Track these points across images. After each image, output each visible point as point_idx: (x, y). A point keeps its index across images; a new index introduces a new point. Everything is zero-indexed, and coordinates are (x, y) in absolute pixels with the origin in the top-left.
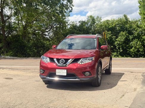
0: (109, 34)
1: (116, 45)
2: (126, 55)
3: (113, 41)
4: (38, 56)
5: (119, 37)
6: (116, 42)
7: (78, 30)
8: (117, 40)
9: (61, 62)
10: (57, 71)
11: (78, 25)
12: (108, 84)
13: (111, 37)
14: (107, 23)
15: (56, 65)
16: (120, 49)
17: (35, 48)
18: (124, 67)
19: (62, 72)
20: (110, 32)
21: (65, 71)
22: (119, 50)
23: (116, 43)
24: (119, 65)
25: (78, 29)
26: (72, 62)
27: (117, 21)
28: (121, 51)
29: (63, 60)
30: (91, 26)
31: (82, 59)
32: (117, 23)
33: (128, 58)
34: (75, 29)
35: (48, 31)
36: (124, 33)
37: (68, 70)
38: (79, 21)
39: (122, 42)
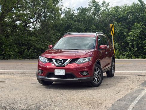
0: (119, 26)
1: (129, 42)
2: (142, 55)
3: (124, 36)
4: (20, 57)
5: (133, 31)
6: (129, 37)
7: (75, 21)
8: (129, 34)
9: (60, 63)
10: (56, 71)
11: (76, 13)
12: (107, 85)
13: (121, 30)
14: (117, 11)
15: (55, 65)
16: (133, 47)
17: (17, 47)
18: (132, 70)
19: (60, 72)
20: (120, 24)
21: (64, 71)
22: (132, 49)
23: (128, 39)
24: (128, 68)
25: (76, 19)
26: (70, 62)
27: (129, 8)
28: (136, 49)
29: (61, 60)
30: (94, 15)
31: (80, 59)
32: (129, 11)
33: (144, 59)
34: (72, 19)
35: (33, 22)
36: (139, 25)
37: (66, 70)
38: (78, 8)
39: (136, 37)
